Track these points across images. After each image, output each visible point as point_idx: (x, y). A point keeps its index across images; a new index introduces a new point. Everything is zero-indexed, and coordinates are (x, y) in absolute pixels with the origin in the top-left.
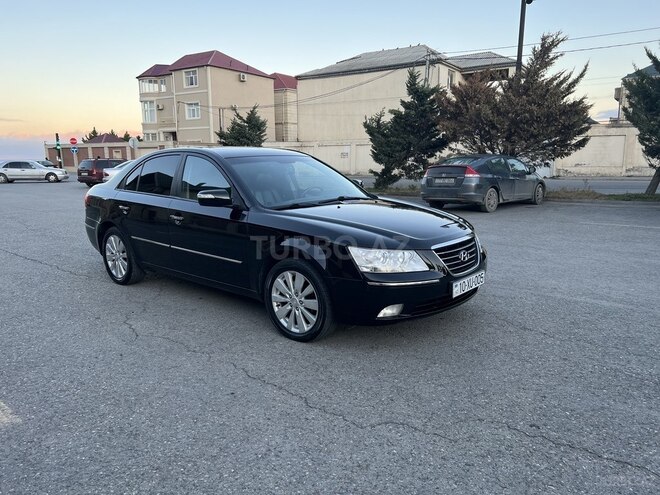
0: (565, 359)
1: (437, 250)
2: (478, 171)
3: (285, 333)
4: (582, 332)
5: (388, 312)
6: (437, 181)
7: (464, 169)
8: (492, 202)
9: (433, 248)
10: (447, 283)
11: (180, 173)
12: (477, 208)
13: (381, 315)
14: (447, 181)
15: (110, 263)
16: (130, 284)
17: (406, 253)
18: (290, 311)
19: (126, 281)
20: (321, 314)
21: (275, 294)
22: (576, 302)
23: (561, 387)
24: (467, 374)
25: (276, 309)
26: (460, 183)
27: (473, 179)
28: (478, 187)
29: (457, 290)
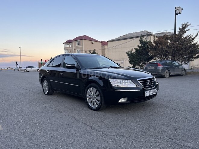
0: (186, 119)
1: (139, 80)
2: (162, 65)
3: (90, 108)
4: (194, 110)
5: (122, 100)
6: (149, 68)
7: (157, 64)
8: (167, 75)
9: (138, 80)
10: (143, 91)
11: (63, 61)
12: (162, 77)
13: (120, 101)
14: (152, 68)
15: (44, 89)
18: (92, 101)
19: (48, 94)
20: (101, 101)
21: (87, 95)
23: (183, 127)
24: (149, 122)
25: (88, 100)
26: (156, 69)
27: (160, 67)
28: (162, 70)
29: (147, 94)
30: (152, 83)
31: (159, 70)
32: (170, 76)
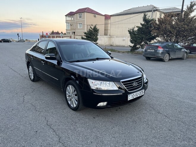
2: (163, 48)
5: (101, 104)
6: (148, 50)
7: (158, 47)
8: (167, 58)
9: (121, 81)
12: (161, 60)
13: (99, 105)
14: (151, 50)
15: (30, 74)
16: (34, 82)
17: (111, 82)
18: (71, 99)
19: (33, 81)
21: (67, 92)
22: (184, 102)
25: (68, 97)
26: (156, 51)
27: (161, 50)
28: (162, 53)
29: (130, 97)
30: (138, 83)
31: (158, 53)
32: (170, 60)
